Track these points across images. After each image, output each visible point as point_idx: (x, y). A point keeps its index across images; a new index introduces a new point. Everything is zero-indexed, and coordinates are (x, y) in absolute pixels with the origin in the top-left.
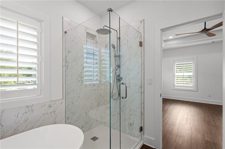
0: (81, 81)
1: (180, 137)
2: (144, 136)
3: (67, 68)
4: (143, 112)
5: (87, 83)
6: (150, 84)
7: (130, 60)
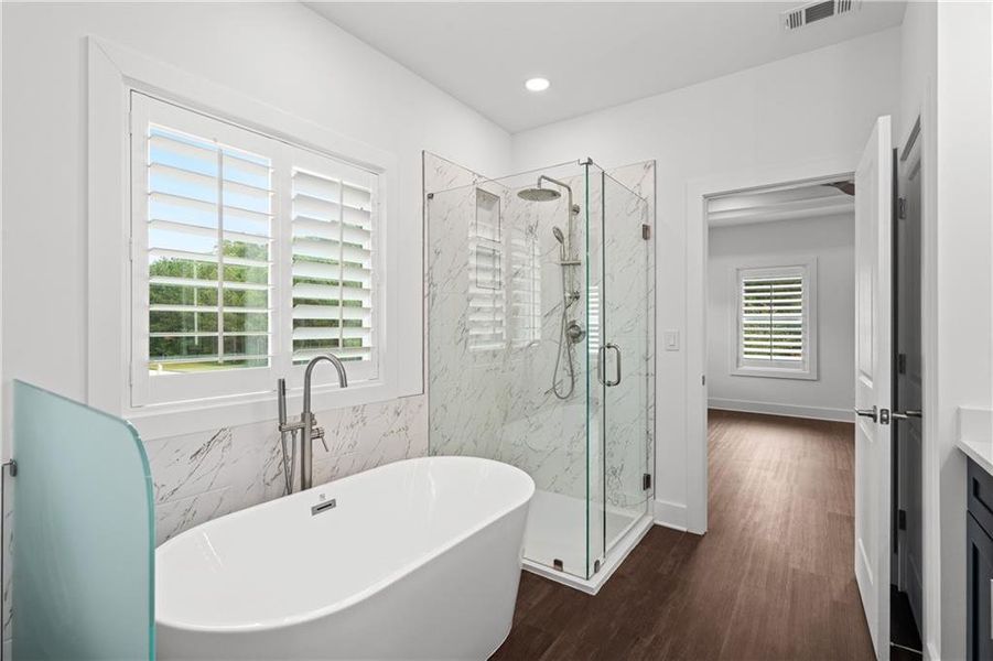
0: (463, 342)
1: (757, 507)
2: (657, 500)
3: (433, 300)
4: (652, 432)
5: (478, 347)
6: (672, 348)
7: (613, 278)
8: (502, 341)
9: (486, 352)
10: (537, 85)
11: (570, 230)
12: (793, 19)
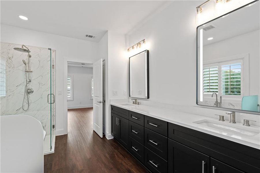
2: (56, 130)
6: (60, 94)
7: (42, 77)
11: (29, 62)
12: (87, 36)
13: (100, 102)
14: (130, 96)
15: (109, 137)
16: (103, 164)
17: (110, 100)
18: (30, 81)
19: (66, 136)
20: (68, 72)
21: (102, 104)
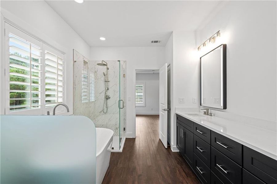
0: (81, 100)
3: (75, 89)
6: (129, 101)
7: (116, 85)
8: (87, 100)
9: (85, 103)
10: (103, 39)
11: (107, 73)
12: (152, 42)
13: (165, 110)
14: (201, 105)
15: (173, 149)
16: (161, 176)
17: (175, 108)
18: (108, 89)
19: (134, 140)
20: (136, 79)
21: (166, 112)
